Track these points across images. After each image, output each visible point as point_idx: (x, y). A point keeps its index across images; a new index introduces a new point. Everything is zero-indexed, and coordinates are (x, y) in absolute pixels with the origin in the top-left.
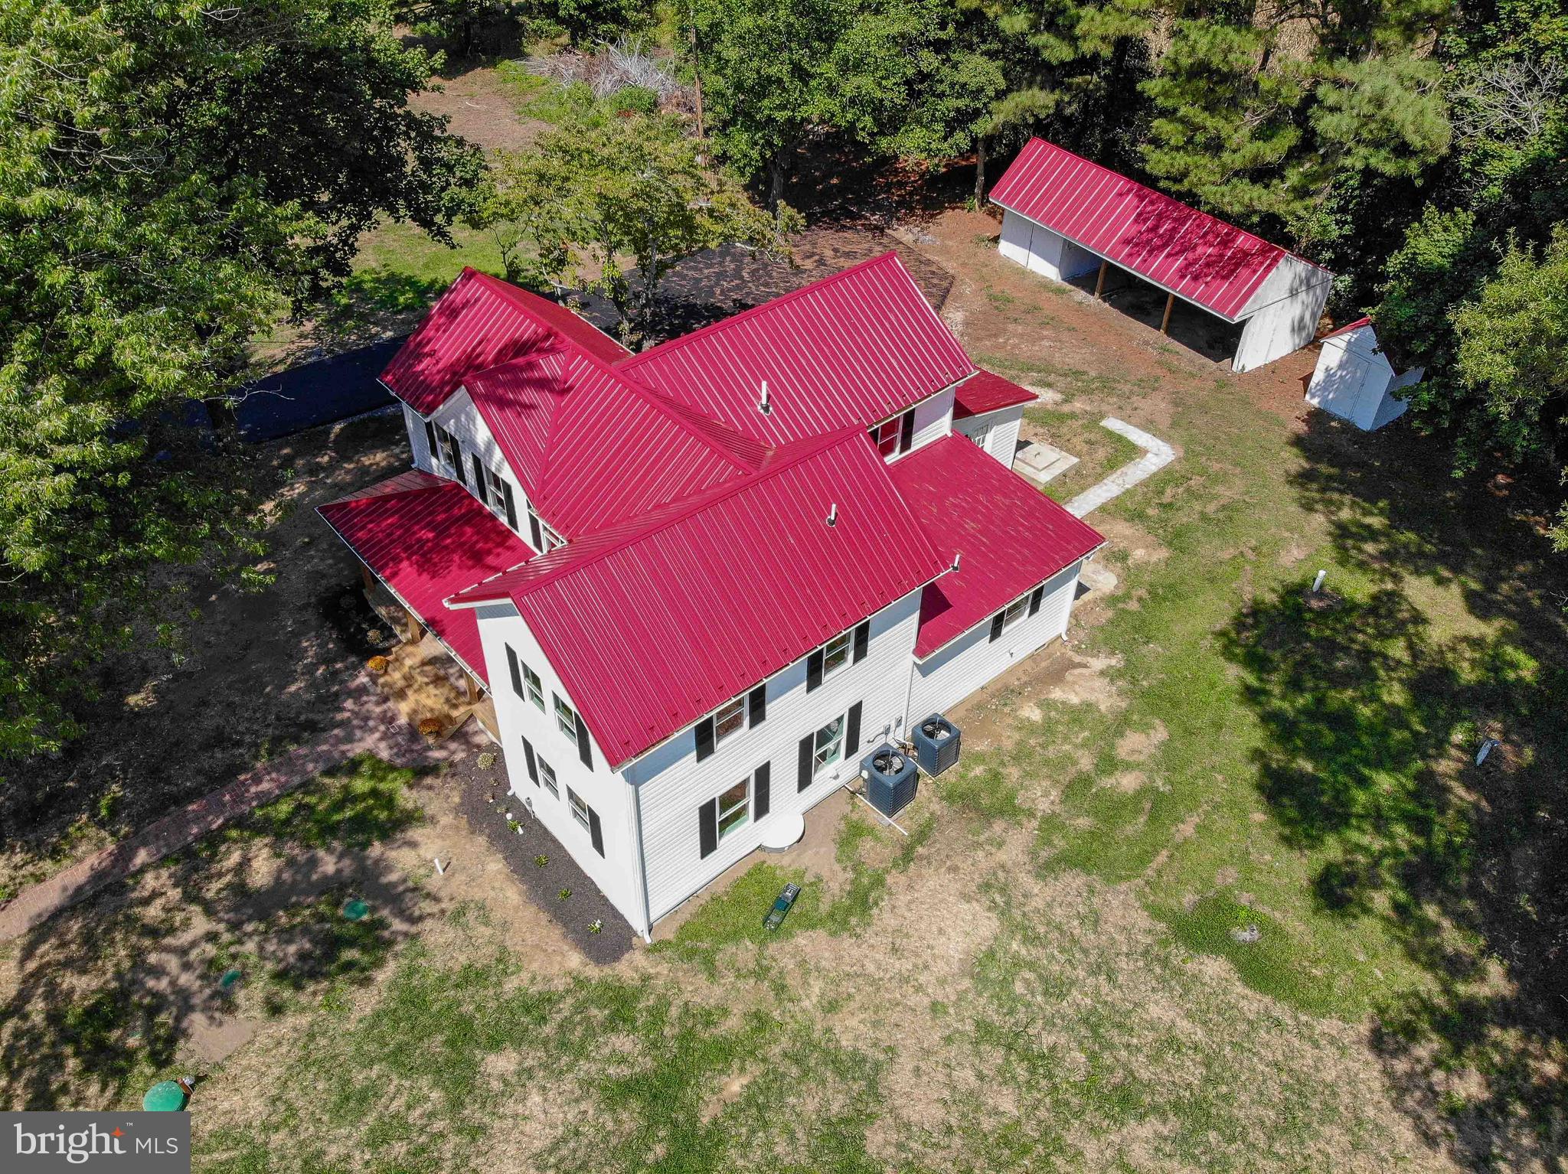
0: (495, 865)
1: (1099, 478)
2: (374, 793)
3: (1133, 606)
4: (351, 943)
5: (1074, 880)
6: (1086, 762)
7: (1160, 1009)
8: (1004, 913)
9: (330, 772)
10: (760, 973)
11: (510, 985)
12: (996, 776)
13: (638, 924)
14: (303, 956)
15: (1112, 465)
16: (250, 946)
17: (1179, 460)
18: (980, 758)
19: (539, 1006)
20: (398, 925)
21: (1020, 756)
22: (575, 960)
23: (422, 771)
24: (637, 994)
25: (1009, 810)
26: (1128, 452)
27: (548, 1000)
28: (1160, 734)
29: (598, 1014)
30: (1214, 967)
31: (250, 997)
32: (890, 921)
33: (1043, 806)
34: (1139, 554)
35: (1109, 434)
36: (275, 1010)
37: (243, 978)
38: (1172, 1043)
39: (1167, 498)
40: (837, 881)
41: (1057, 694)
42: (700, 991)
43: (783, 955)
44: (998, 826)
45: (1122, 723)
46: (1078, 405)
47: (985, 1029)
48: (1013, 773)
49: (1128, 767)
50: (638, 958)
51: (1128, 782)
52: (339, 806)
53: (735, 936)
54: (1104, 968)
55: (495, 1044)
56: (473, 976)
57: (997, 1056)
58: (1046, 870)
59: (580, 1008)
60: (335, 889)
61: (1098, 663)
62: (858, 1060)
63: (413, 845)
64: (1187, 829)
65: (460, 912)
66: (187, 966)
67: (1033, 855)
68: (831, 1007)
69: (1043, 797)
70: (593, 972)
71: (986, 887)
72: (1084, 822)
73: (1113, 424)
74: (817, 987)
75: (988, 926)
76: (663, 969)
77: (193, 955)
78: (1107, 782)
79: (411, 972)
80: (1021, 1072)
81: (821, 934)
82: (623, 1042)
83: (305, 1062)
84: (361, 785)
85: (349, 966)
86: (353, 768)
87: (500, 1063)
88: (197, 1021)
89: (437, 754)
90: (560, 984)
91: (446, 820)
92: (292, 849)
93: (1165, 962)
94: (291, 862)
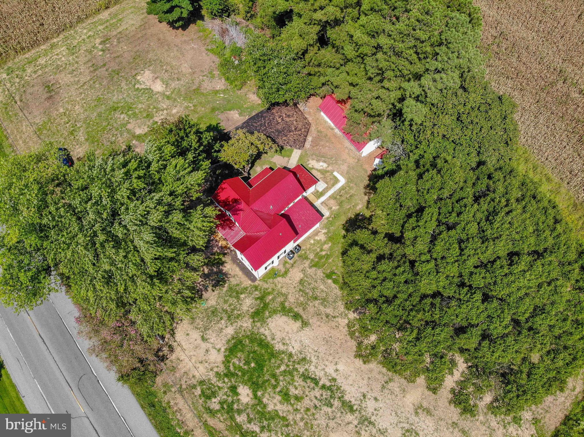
0: (238, 269)
1: (330, 188)
2: (219, 258)
3: (331, 219)
4: (221, 281)
5: (314, 269)
6: (318, 250)
7: (322, 287)
8: (304, 274)
9: (212, 255)
10: (273, 283)
11: (242, 286)
12: (306, 253)
13: (257, 278)
14: (215, 283)
15: (333, 185)
16: (208, 282)
17: (345, 183)
18: (304, 250)
19: (246, 289)
20: (226, 279)
21: (310, 249)
22: (250, 282)
23: (225, 254)
24: (258, 286)
25: (307, 258)
26: (337, 181)
27: (247, 288)
28: (330, 245)
29: (254, 289)
30: (330, 281)
31: (210, 289)
32: (289, 275)
33: (312, 258)
34: (334, 208)
35: (335, 176)
36: (213, 291)
37: (208, 286)
38: (323, 291)
39: (341, 194)
40: (283, 270)
41: (316, 238)
42: (265, 286)
43: (276, 280)
44: (305, 261)
45: (325, 243)
46: (330, 168)
47: (300, 290)
48: (308, 252)
49: (325, 250)
50: (258, 281)
51: (324, 253)
52: (214, 261)
53: (270, 278)
54: (316, 281)
55: (241, 294)
56: (237, 285)
57: (301, 293)
58: (310, 267)
59: (251, 288)
60: (217, 273)
61: (324, 231)
62: (285, 294)
63: (225, 267)
64: (331, 260)
65: (234, 276)
66: (200, 285)
67: (309, 265)
68: (282, 287)
69: (311, 256)
70: (252, 284)
71: (302, 270)
72: (316, 260)
73: (335, 174)
74: (280, 285)
75: (302, 276)
76: (261, 283)
77: (201, 284)
78: (321, 253)
79: (229, 285)
80: (304, 295)
81: (281, 278)
82: (257, 293)
83: (219, 297)
84: (217, 257)
85: (221, 285)
86: (214, 254)
87: (242, 296)
88: (204, 293)
89: (226, 252)
90: (248, 286)
91: (230, 262)
92: (210, 268)
93: (324, 280)
94: (210, 269)
